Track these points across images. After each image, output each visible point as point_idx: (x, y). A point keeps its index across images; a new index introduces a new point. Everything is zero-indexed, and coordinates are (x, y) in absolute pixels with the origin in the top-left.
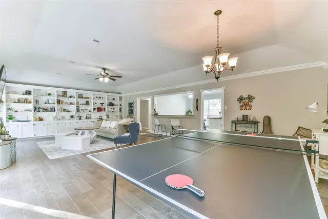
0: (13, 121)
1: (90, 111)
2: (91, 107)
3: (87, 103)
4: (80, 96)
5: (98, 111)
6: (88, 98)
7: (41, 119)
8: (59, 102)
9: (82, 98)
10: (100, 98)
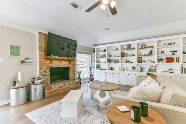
0: (100, 69)
1: (154, 62)
2: (154, 58)
3: (151, 53)
4: (144, 47)
5: (167, 62)
6: (152, 47)
7: (112, 69)
8: (123, 55)
9: (145, 48)
10: (170, 44)
